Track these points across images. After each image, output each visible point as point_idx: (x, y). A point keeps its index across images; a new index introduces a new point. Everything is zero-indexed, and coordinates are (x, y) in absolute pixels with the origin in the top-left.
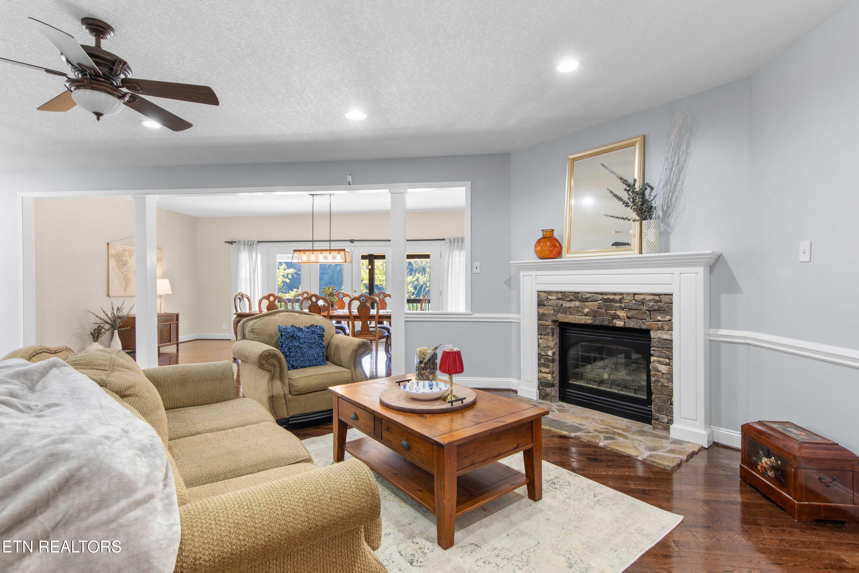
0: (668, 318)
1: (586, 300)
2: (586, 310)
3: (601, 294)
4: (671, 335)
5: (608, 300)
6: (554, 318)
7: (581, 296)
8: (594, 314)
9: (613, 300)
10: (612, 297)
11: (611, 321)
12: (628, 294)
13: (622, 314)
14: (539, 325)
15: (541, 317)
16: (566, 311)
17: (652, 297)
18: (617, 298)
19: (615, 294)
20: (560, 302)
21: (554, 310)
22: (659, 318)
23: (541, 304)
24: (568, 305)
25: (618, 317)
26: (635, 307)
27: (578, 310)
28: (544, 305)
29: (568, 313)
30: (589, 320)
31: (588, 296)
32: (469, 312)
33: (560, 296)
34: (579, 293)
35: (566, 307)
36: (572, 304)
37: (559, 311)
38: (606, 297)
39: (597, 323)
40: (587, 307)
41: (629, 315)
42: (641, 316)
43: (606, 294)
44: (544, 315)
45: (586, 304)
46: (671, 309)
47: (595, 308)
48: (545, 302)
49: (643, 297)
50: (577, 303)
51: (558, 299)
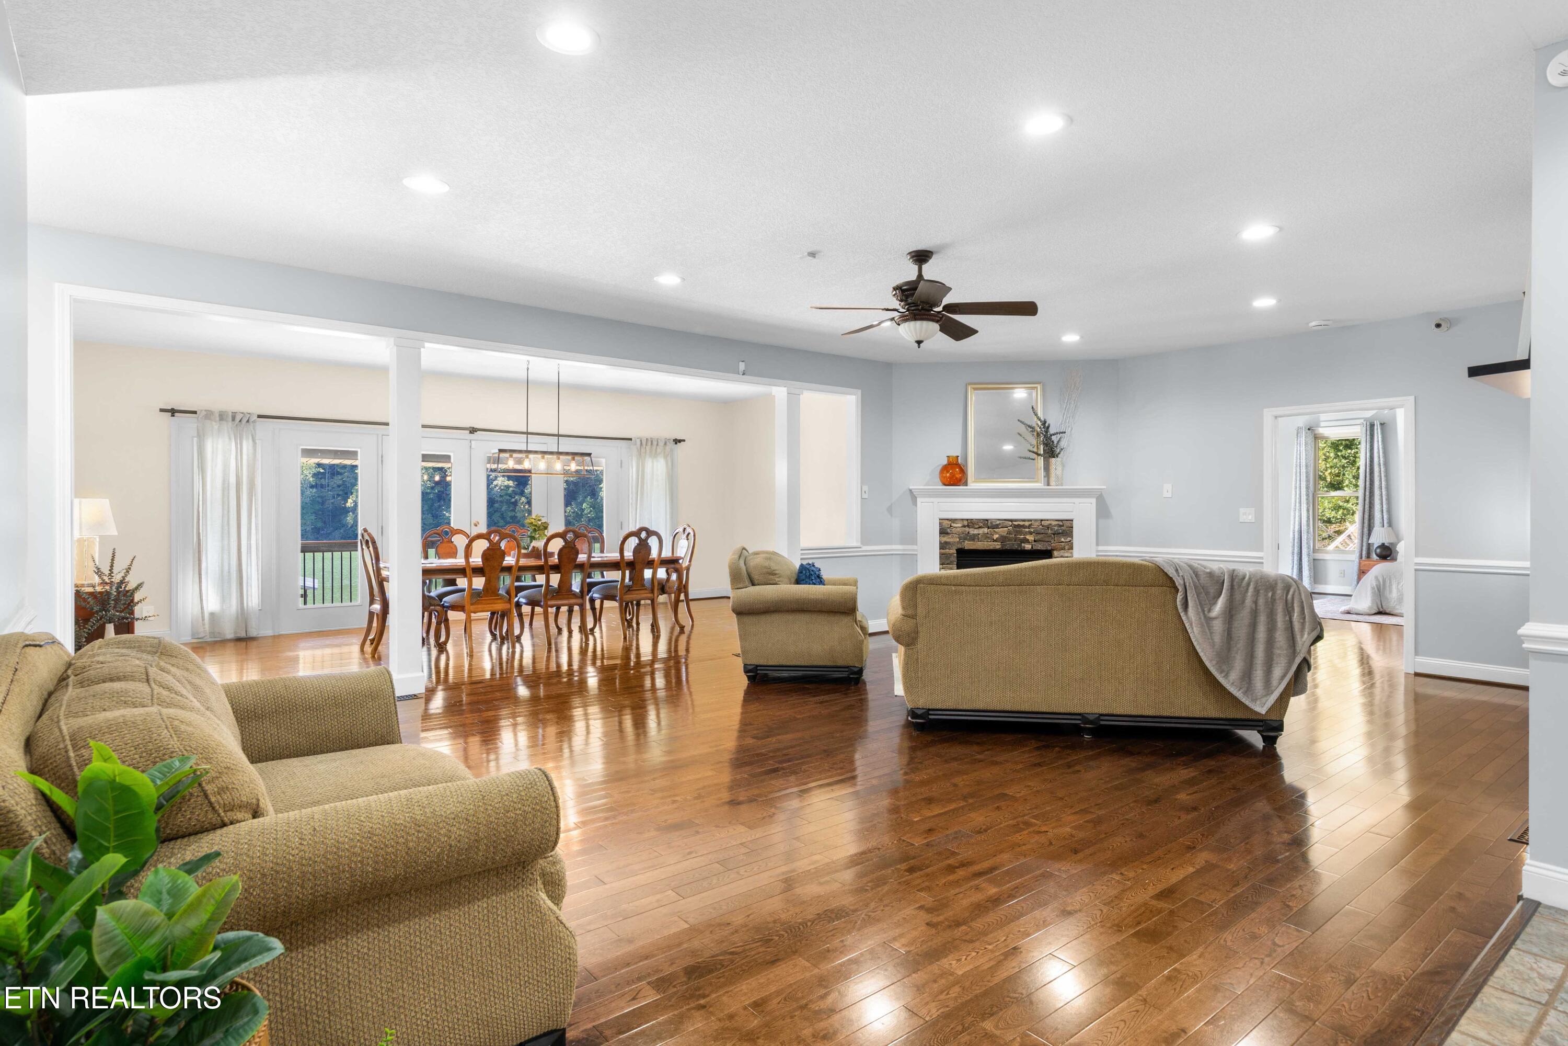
0: (1069, 539)
1: (997, 526)
2: (996, 536)
3: (1011, 521)
4: (1071, 553)
5: (1019, 526)
6: (960, 546)
7: (991, 523)
8: (1003, 539)
9: (1024, 526)
10: (1021, 523)
11: (1020, 545)
12: (1036, 520)
13: (1031, 538)
14: (941, 554)
15: (943, 546)
16: (973, 538)
17: (1057, 523)
18: (1027, 524)
19: (1024, 521)
20: (967, 529)
21: (960, 538)
22: (1063, 540)
23: (943, 532)
24: (976, 532)
25: (1027, 541)
26: (1043, 531)
27: (987, 537)
28: (948, 534)
29: (976, 540)
30: (998, 546)
31: (998, 522)
32: (859, 544)
33: (966, 523)
34: (987, 520)
35: (974, 534)
36: (981, 531)
37: (965, 539)
38: (1016, 523)
39: (1008, 547)
40: (997, 533)
41: (1036, 538)
42: (1047, 539)
43: (1016, 520)
44: (946, 543)
45: (996, 530)
46: (1072, 532)
47: (1005, 534)
48: (949, 530)
49: (1049, 522)
50: (986, 530)
51: (964, 526)
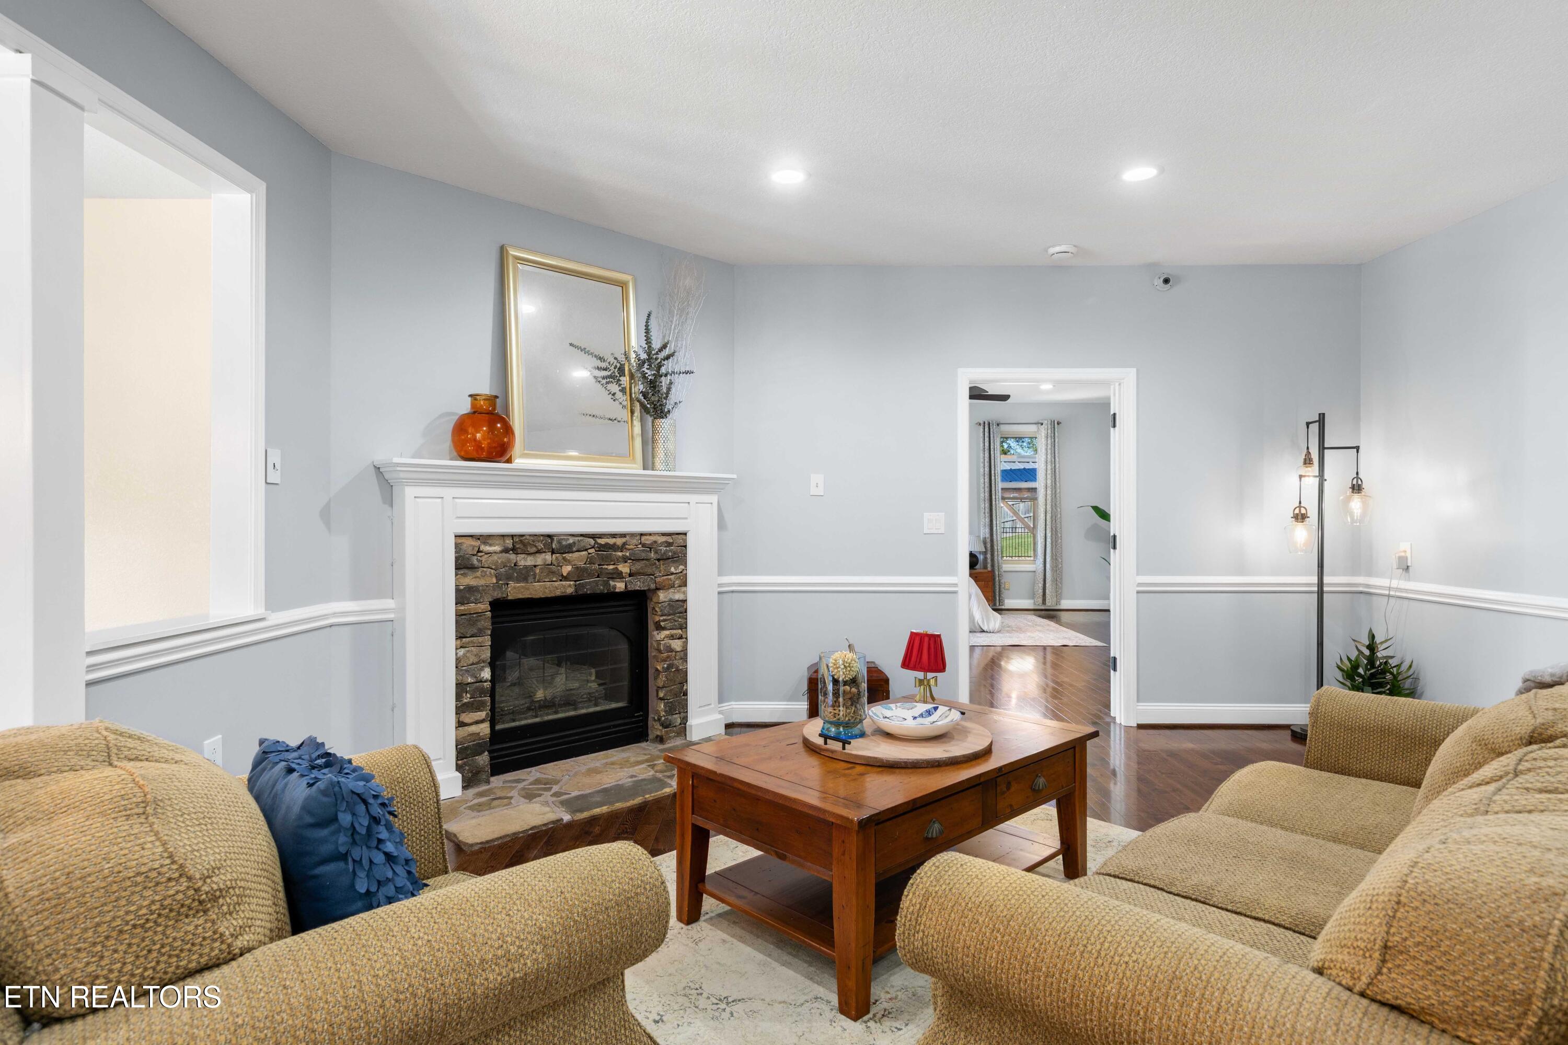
0: (681, 567)
1: (569, 549)
2: (566, 569)
3: (593, 536)
4: (685, 593)
5: (607, 547)
6: (497, 594)
7: (559, 542)
8: (579, 573)
9: (614, 547)
10: (611, 541)
11: (606, 584)
12: (633, 535)
13: (624, 568)
14: (459, 615)
15: (463, 596)
16: (525, 575)
17: (664, 539)
18: (619, 541)
19: (614, 536)
20: (512, 556)
21: (498, 578)
22: (673, 570)
23: (463, 565)
24: (530, 561)
25: (618, 575)
26: (643, 555)
27: (551, 571)
28: (472, 568)
29: (531, 579)
30: (568, 588)
31: (571, 540)
32: (260, 611)
33: (509, 543)
34: (550, 536)
35: (526, 567)
36: (540, 560)
37: (509, 577)
38: (602, 541)
39: (588, 590)
40: (568, 562)
41: (634, 569)
42: (649, 571)
43: (601, 536)
44: (470, 589)
45: (567, 556)
46: (685, 555)
47: (581, 564)
48: (475, 561)
49: (653, 538)
50: (548, 557)
51: (506, 551)
